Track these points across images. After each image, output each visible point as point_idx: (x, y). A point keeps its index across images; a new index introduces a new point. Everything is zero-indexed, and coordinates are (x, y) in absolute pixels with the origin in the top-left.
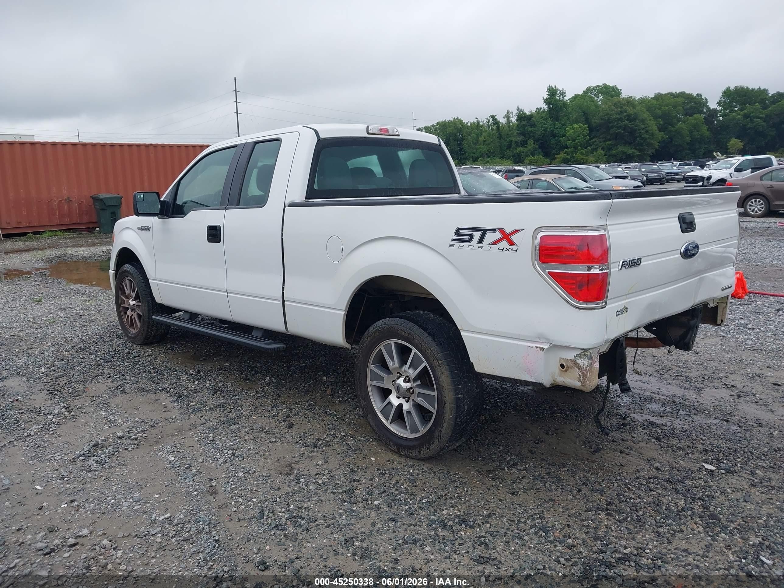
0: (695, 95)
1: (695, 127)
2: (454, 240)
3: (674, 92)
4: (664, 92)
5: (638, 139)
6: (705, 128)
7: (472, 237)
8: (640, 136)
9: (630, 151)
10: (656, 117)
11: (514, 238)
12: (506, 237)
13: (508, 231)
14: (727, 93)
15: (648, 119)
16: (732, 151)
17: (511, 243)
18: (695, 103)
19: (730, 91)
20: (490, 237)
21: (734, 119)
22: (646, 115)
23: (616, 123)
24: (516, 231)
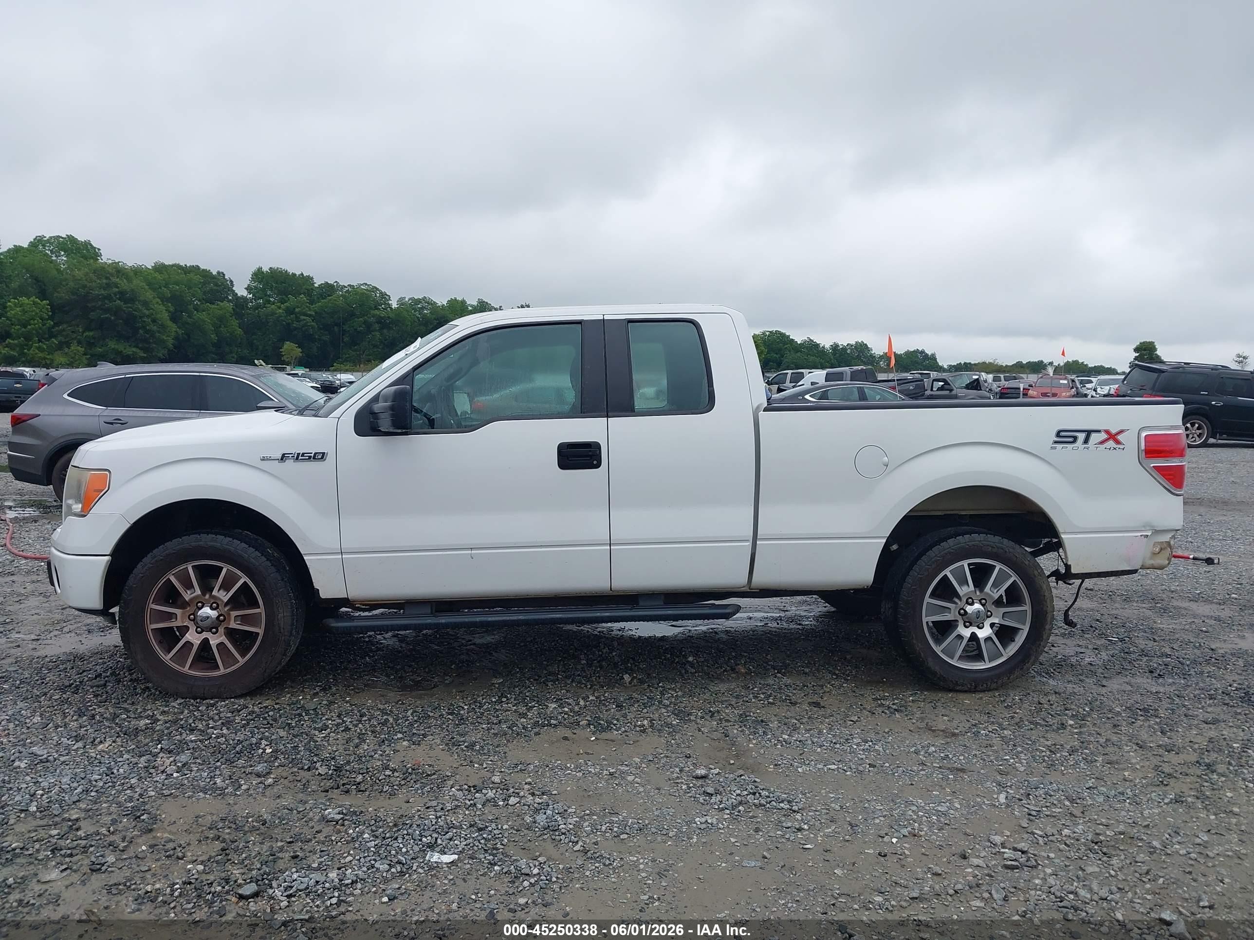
0: (214, 273)
1: (222, 319)
2: (1056, 442)
3: (183, 264)
4: (168, 262)
5: (141, 331)
6: (235, 323)
7: (1075, 439)
8: (144, 327)
9: (130, 350)
10: (164, 300)
11: (1119, 437)
12: (1112, 437)
13: (1113, 432)
14: (258, 275)
15: (154, 301)
16: (287, 360)
17: (1118, 442)
18: (216, 285)
19: (263, 272)
20: (1095, 438)
21: (273, 313)
22: (149, 295)
23: (100, 303)
24: (1121, 432)
